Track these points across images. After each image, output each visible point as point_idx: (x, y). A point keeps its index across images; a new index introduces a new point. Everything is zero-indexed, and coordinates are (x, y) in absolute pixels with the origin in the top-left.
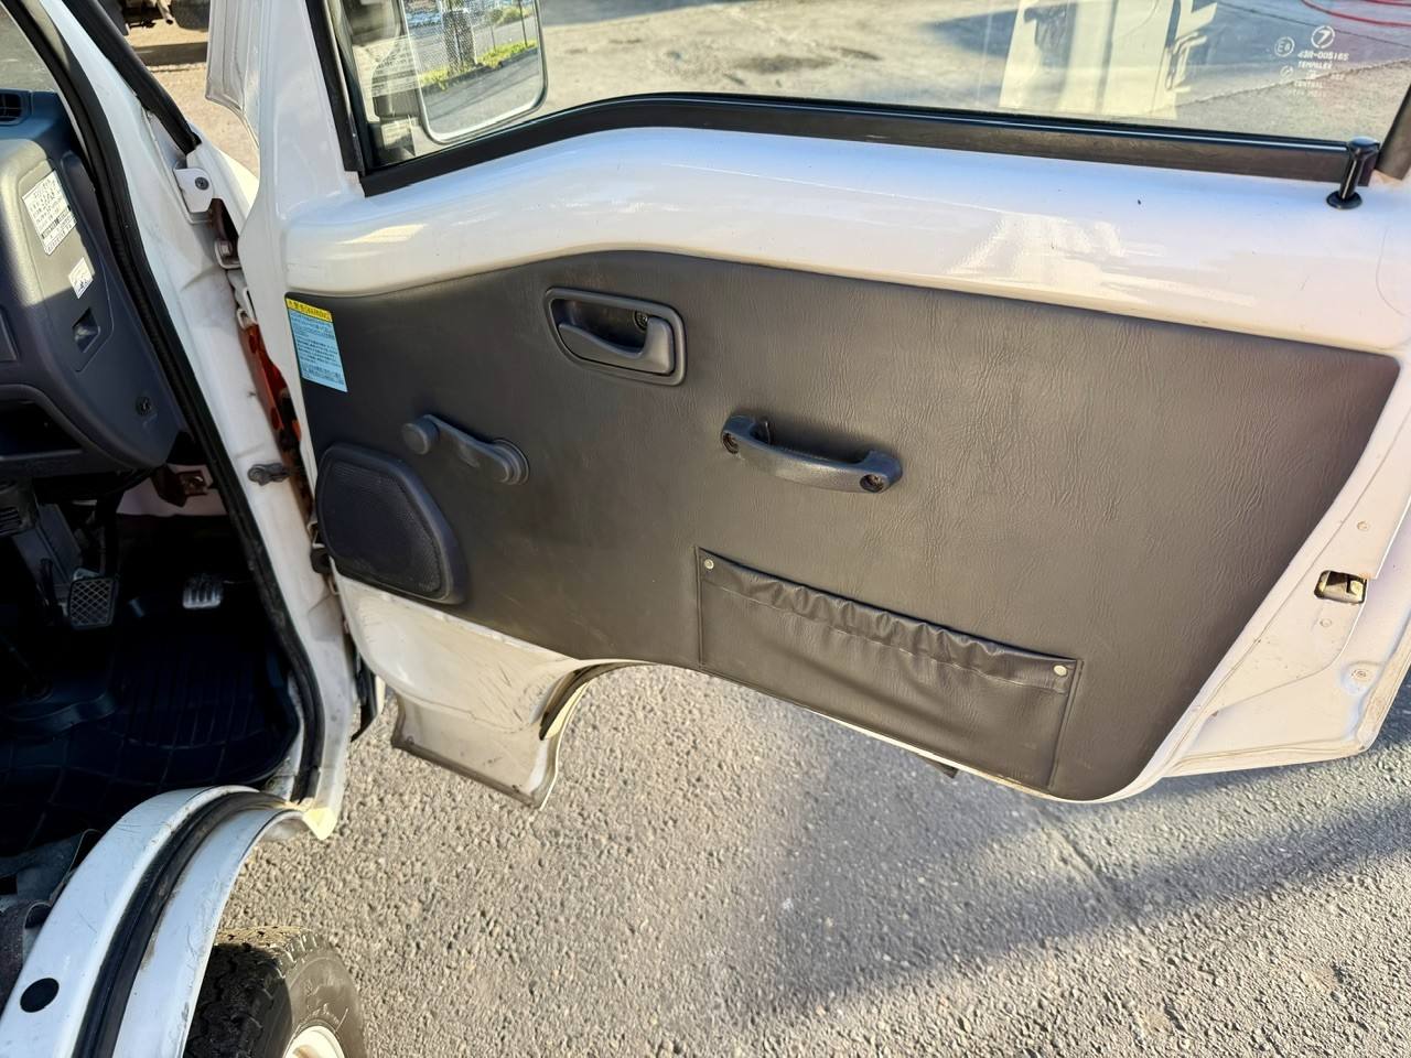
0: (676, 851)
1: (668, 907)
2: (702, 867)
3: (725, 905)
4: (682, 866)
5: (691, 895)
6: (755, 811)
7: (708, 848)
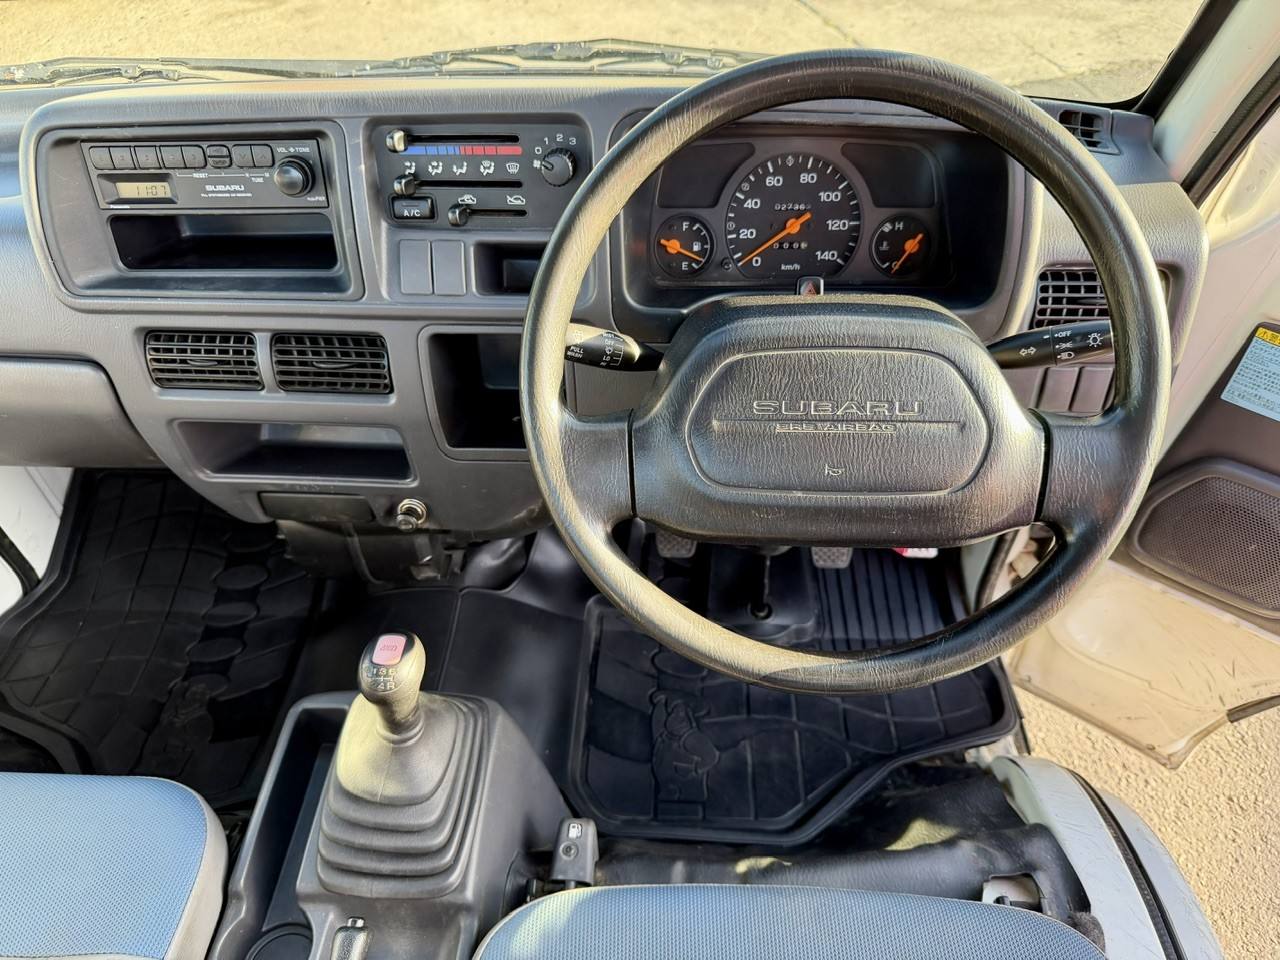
0: (1194, 791)
1: (1201, 845)
2: (1225, 811)
3: (1259, 853)
4: (1204, 807)
5: (1221, 836)
6: (1266, 763)
7: (1227, 793)
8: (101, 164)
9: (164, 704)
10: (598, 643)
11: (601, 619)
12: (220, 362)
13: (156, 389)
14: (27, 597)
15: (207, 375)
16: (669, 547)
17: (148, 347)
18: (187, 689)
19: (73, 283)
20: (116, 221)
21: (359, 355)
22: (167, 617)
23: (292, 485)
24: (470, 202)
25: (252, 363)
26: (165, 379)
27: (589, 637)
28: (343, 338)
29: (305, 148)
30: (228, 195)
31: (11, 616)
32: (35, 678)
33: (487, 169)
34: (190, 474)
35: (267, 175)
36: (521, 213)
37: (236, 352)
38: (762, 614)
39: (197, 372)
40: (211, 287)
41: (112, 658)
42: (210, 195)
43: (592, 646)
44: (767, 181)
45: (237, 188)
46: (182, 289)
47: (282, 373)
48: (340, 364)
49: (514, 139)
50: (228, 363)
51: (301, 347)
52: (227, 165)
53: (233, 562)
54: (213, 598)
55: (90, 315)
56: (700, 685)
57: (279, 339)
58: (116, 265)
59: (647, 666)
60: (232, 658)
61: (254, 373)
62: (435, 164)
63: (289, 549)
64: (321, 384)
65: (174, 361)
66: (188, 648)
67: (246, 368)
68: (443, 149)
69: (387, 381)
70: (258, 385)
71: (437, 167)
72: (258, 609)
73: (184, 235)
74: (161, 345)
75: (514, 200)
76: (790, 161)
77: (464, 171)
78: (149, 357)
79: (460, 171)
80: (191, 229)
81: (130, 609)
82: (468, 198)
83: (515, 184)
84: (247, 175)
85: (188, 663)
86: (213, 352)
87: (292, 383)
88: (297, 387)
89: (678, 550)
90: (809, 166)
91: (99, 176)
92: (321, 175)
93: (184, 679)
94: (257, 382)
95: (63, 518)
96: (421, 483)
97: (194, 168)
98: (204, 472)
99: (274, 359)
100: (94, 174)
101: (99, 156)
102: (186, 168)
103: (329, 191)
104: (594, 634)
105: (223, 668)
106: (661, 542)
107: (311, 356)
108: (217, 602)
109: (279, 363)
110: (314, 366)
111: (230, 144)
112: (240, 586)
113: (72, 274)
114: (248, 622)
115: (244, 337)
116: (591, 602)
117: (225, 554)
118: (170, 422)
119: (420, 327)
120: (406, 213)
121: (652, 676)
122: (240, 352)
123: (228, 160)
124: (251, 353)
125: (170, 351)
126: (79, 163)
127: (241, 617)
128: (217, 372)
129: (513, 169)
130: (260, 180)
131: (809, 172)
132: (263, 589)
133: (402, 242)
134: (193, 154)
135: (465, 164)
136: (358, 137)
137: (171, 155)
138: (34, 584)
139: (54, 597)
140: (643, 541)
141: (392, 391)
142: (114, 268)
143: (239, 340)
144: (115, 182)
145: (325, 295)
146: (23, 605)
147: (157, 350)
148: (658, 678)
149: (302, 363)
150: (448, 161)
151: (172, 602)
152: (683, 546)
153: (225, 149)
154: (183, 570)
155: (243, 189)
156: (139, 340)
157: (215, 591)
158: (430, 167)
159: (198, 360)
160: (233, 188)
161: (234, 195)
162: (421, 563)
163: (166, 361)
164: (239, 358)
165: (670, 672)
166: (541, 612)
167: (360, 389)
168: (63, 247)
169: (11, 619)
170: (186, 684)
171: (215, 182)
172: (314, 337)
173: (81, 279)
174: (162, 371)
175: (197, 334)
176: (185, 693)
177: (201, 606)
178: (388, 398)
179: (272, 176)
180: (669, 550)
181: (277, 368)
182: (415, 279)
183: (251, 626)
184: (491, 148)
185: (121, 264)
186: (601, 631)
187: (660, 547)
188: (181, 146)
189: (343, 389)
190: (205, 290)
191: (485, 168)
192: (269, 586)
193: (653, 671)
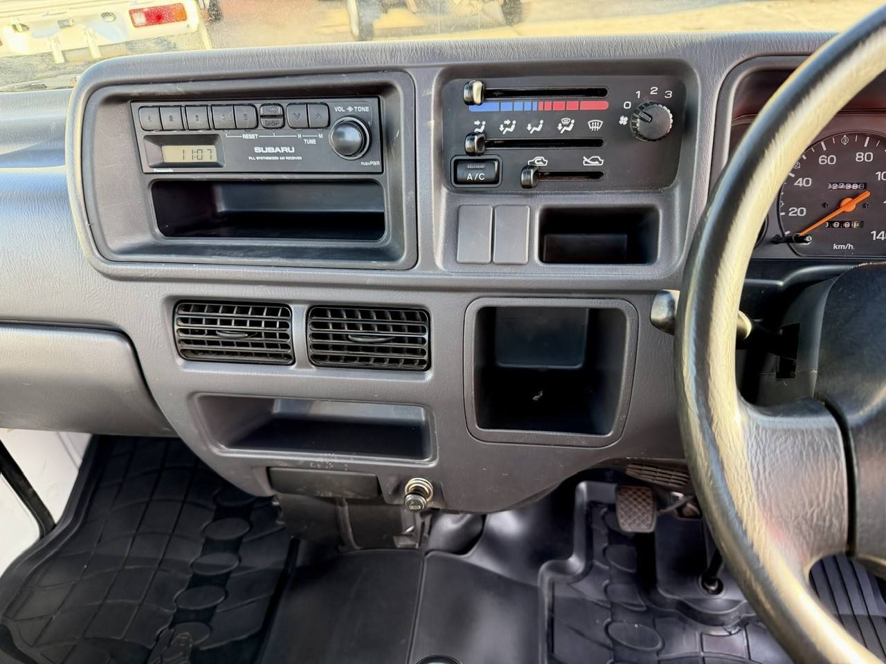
8: (148, 125)
9: (152, 650)
10: (552, 610)
11: (552, 586)
12: (251, 334)
13: (180, 361)
14: (43, 539)
15: (235, 347)
16: (629, 521)
17: (177, 316)
18: (173, 636)
19: (108, 248)
20: (159, 187)
21: (397, 328)
22: (160, 564)
23: (306, 462)
24: (541, 164)
25: (286, 336)
26: (190, 351)
27: (543, 602)
28: (381, 311)
29: (365, 107)
30: (276, 158)
31: (26, 558)
32: (41, 617)
33: (566, 127)
34: (204, 448)
35: (321, 136)
36: (595, 175)
37: (268, 324)
38: (713, 588)
39: (225, 344)
40: (250, 254)
41: (109, 601)
42: (258, 158)
43: (546, 613)
44: (820, 160)
45: (287, 150)
46: (220, 255)
47: (316, 346)
48: (377, 337)
49: (600, 93)
50: (259, 335)
51: (337, 320)
52: (280, 125)
53: (222, 514)
54: (201, 548)
55: (122, 283)
56: (656, 658)
57: (317, 311)
58: (152, 230)
59: (601, 636)
60: (215, 607)
61: (286, 346)
62: (508, 122)
63: (281, 515)
64: (353, 359)
65: (201, 332)
66: (178, 593)
67: (278, 340)
68: (519, 105)
69: (426, 358)
70: (290, 359)
71: (510, 126)
72: (240, 561)
73: (219, 211)
74: (191, 314)
75: (591, 161)
76: (845, 141)
77: (539, 129)
78: (176, 327)
79: (534, 129)
80: (227, 204)
81: (129, 555)
82: (540, 161)
83: (593, 143)
84: (300, 136)
85: (175, 610)
86: (244, 323)
87: (323, 358)
88: (329, 362)
89: (639, 525)
90: (866, 145)
91: (147, 137)
92: (379, 137)
93: (170, 627)
94: (288, 357)
95: (82, 469)
96: (438, 465)
97: (245, 129)
98: (219, 447)
99: (310, 332)
100: (141, 135)
101: (148, 118)
102: (236, 128)
103: (385, 154)
104: (547, 600)
105: (206, 617)
106: (622, 517)
107: (346, 329)
108: (204, 553)
109: (315, 336)
110: (349, 340)
111: (284, 103)
112: (226, 538)
113: (108, 238)
114: (229, 573)
115: (280, 309)
116: (544, 567)
117: (214, 507)
118: (191, 395)
119: (471, 299)
120: (470, 177)
121: (608, 648)
122: (273, 324)
123: (281, 120)
124: (285, 325)
125: (199, 321)
126: (127, 125)
127: (224, 567)
128: (246, 345)
129: (595, 126)
130: (313, 142)
131: (865, 151)
132: (244, 540)
133: (462, 208)
134: (245, 114)
135: (542, 122)
136: (431, 90)
137: (222, 115)
138: (49, 529)
139: (66, 539)
140: (585, 508)
141: (429, 367)
142: (149, 233)
143: (273, 312)
144: (161, 146)
145: (374, 264)
146: (39, 546)
147: (185, 320)
148: (613, 649)
149: (336, 337)
150: (523, 118)
151: (166, 549)
152: (643, 521)
153: (279, 108)
154: (177, 521)
155: (293, 151)
156: (168, 309)
157: (203, 540)
158: (502, 126)
159: (226, 332)
160: (284, 149)
161: (283, 158)
162: (404, 533)
163: (194, 332)
164: (270, 330)
165: (624, 643)
166: (499, 577)
167: (394, 366)
168: (101, 210)
169: (26, 561)
170: (172, 630)
171: (264, 144)
172: (350, 309)
173: (116, 243)
174: (188, 342)
175: (229, 305)
176: (170, 641)
177: (191, 555)
178: (424, 374)
179: (326, 137)
180: (630, 524)
181: (312, 341)
182: (474, 247)
183: (233, 575)
184: (573, 104)
185: (157, 230)
186: (553, 597)
187: (621, 521)
188: (234, 105)
189: (376, 365)
190: (244, 256)
191: (563, 126)
192: (250, 538)
193: (608, 642)
